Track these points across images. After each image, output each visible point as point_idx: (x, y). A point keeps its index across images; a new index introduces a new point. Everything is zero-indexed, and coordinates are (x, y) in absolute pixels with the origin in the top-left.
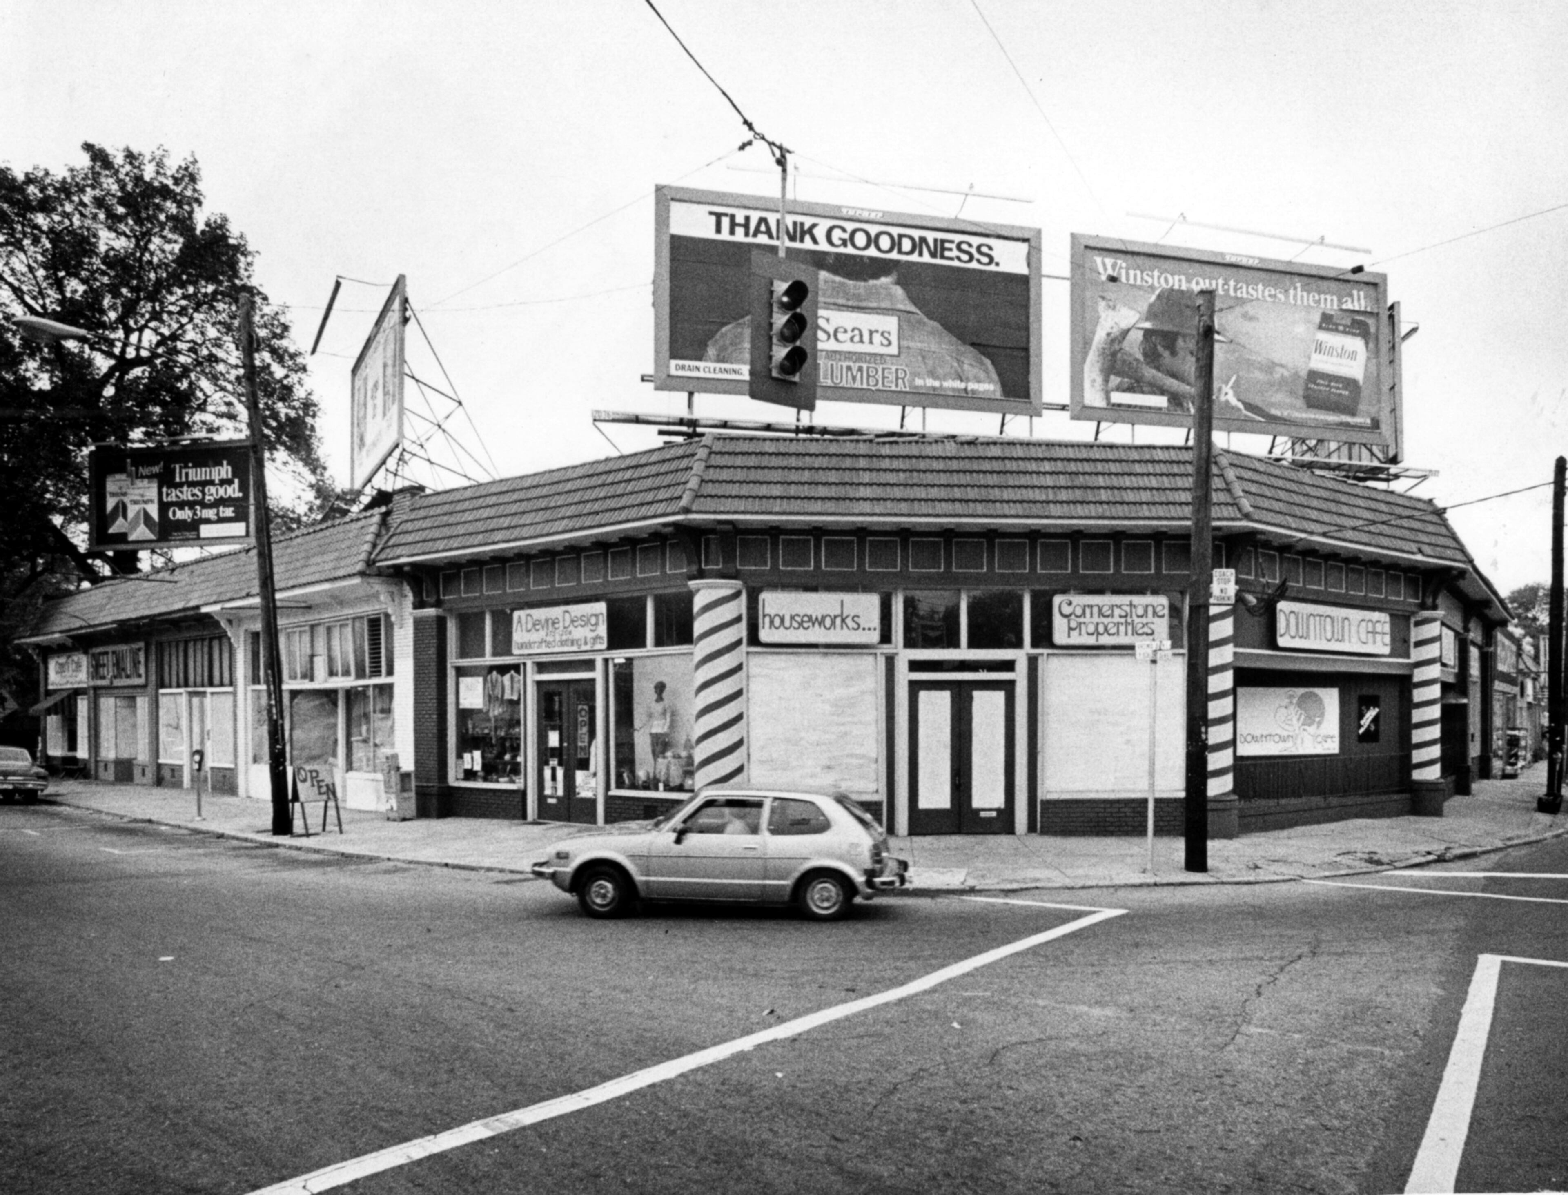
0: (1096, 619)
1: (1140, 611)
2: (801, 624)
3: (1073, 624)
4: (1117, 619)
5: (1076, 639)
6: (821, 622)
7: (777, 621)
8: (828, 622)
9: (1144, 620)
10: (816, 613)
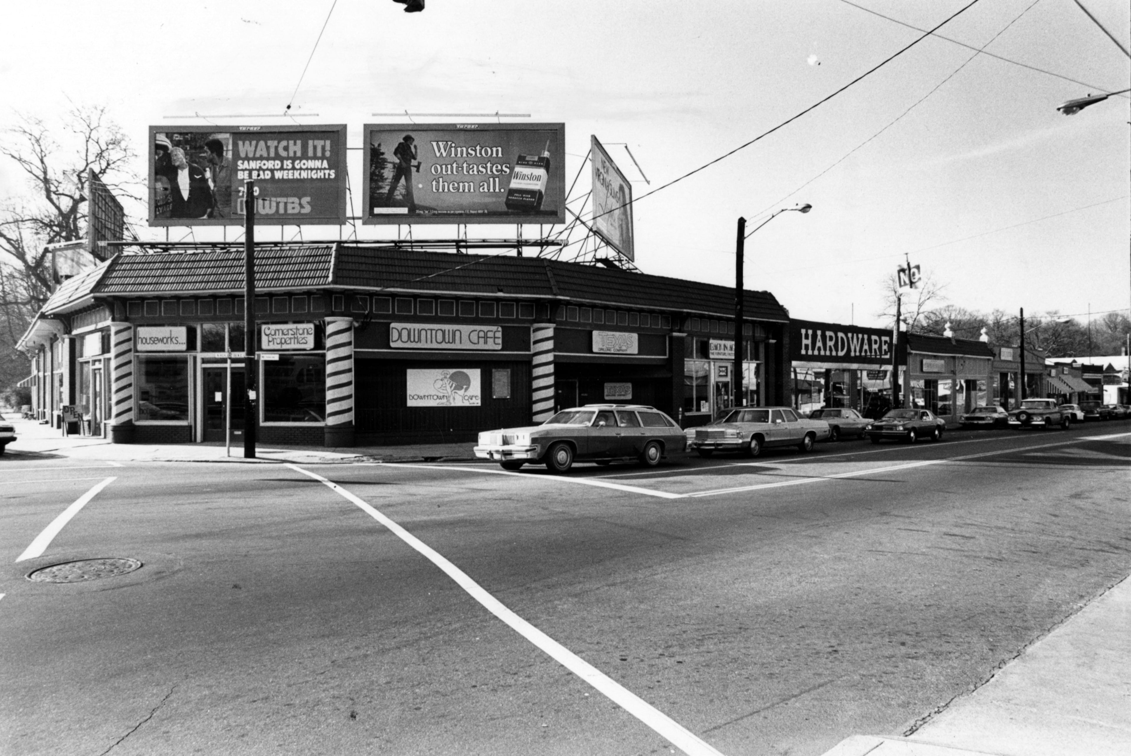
0: (281, 336)
1: (301, 332)
2: (154, 342)
3: (271, 339)
4: (290, 336)
5: (272, 346)
6: (162, 340)
7: (144, 341)
8: (165, 340)
9: (303, 336)
10: (160, 336)
